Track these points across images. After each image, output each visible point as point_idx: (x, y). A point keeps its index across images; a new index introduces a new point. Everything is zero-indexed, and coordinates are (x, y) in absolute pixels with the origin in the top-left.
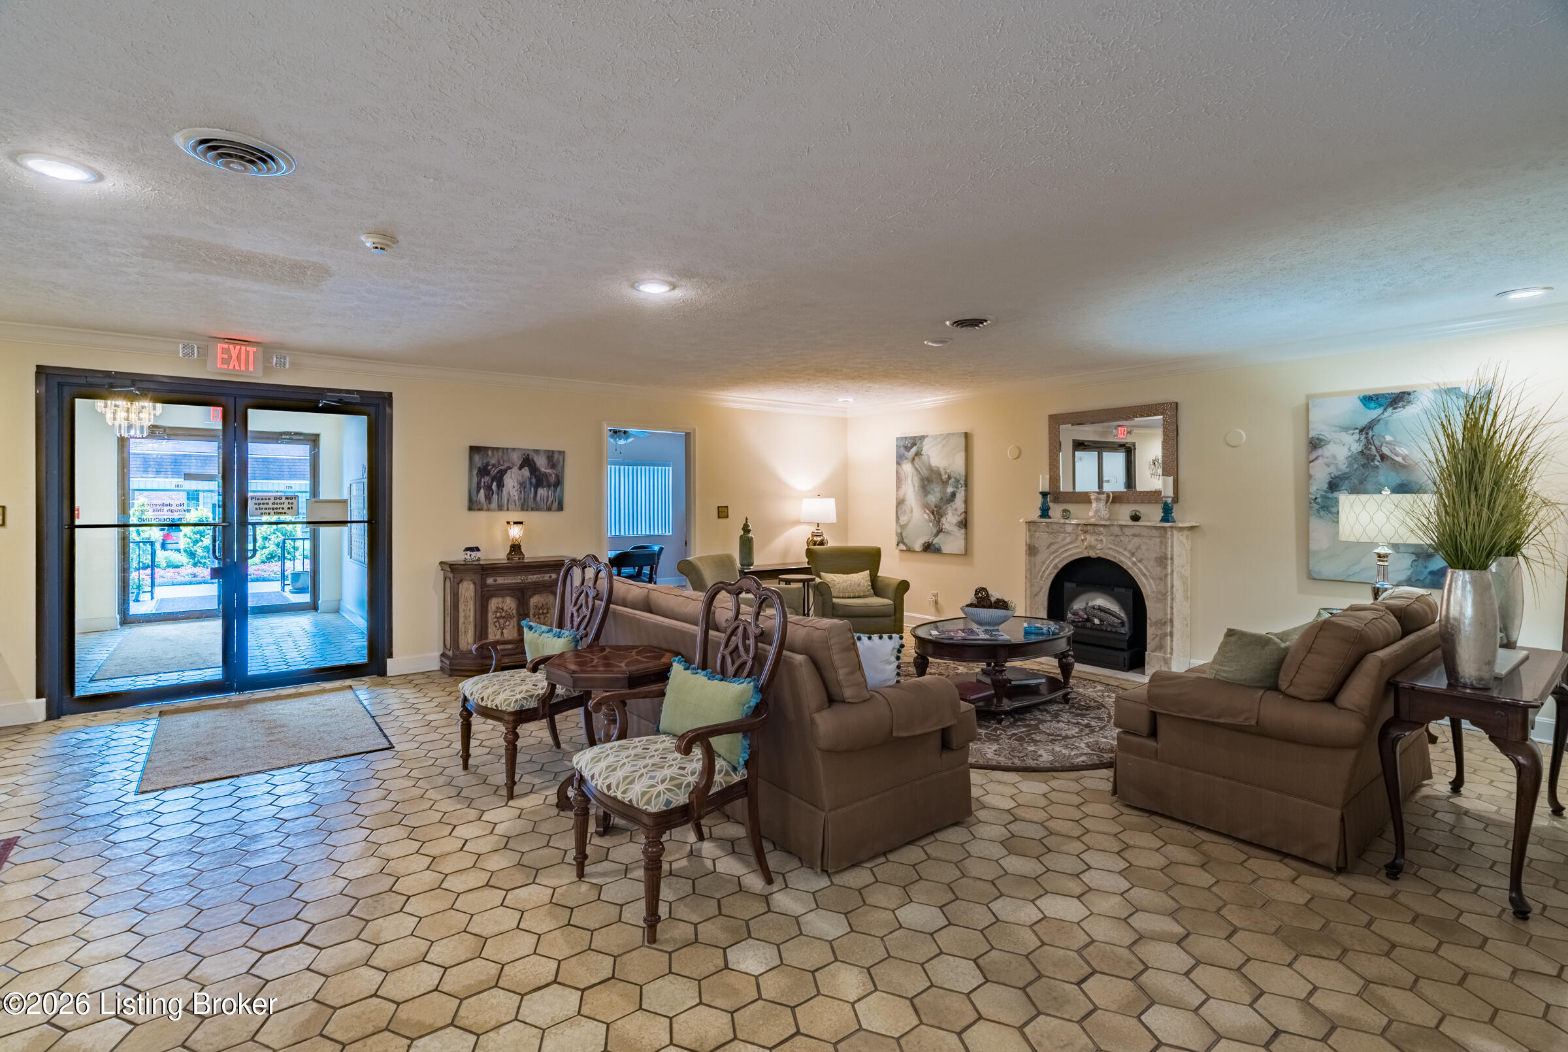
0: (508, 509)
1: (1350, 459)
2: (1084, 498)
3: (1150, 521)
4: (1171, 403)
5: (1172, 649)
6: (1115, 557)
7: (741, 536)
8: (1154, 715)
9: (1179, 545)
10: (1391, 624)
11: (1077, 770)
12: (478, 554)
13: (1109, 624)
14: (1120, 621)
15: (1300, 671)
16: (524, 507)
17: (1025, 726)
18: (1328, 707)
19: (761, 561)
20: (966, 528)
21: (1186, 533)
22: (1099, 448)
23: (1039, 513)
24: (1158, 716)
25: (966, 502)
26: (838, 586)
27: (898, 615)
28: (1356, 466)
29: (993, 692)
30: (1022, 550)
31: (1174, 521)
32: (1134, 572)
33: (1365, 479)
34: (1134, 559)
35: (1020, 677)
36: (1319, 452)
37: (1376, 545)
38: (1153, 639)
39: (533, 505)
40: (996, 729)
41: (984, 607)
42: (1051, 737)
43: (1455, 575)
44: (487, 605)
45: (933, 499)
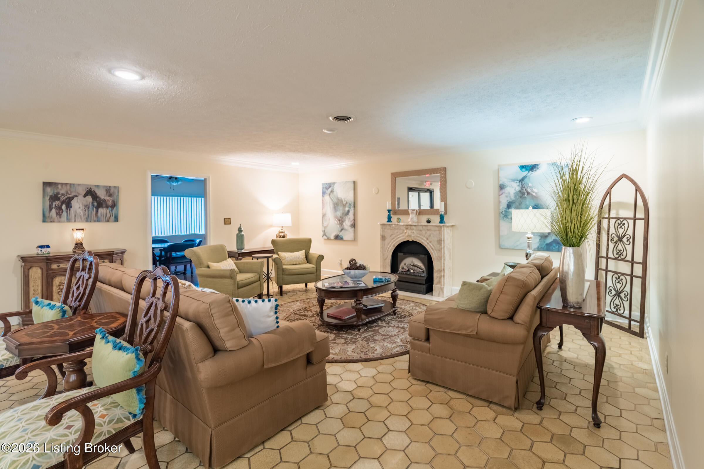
0: (75, 221)
1: (515, 194)
2: (406, 212)
3: (435, 223)
4: (443, 168)
5: (444, 283)
6: (420, 241)
7: (237, 234)
8: (428, 330)
9: (447, 234)
10: (537, 274)
11: (393, 357)
12: (48, 250)
13: (417, 272)
14: (422, 271)
15: (497, 304)
16: (88, 219)
17: (371, 331)
18: (510, 322)
19: (248, 247)
20: (354, 228)
21: (450, 228)
22: (419, 191)
23: (387, 220)
24: (430, 330)
25: (354, 215)
26: (287, 259)
27: (318, 273)
28: (517, 197)
29: (355, 314)
30: (379, 237)
31: (445, 223)
32: (428, 247)
33: (521, 203)
34: (428, 241)
35: (372, 304)
36: (503, 191)
37: (526, 233)
38: (436, 279)
39: (95, 219)
40: (356, 336)
41: (353, 269)
42: (384, 337)
43: (566, 249)
44: (52, 282)
45: (339, 214)
